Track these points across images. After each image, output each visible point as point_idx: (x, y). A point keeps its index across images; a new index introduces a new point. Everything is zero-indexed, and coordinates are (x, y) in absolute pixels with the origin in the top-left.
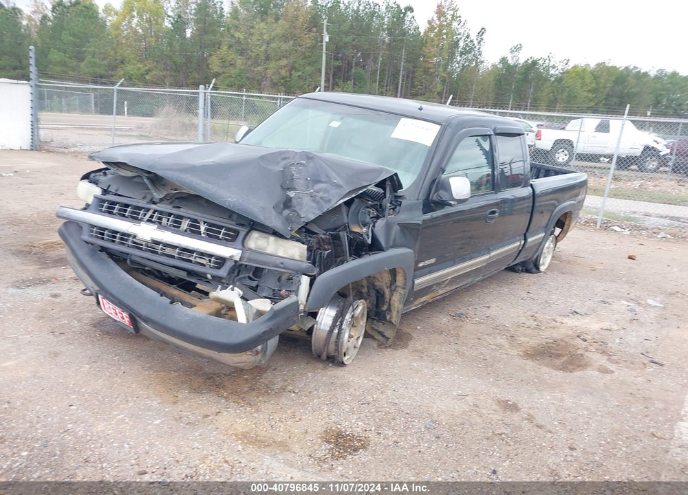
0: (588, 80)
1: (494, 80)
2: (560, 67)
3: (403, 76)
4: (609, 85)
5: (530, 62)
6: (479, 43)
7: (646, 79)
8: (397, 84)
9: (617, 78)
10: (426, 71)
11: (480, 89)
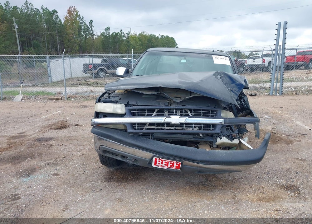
0: (137, 41)
1: (101, 43)
2: (126, 36)
3: (59, 44)
4: (146, 43)
5: (114, 34)
6: (91, 27)
7: (158, 40)
8: (57, 47)
9: (148, 40)
10: (69, 41)
11: (96, 47)
